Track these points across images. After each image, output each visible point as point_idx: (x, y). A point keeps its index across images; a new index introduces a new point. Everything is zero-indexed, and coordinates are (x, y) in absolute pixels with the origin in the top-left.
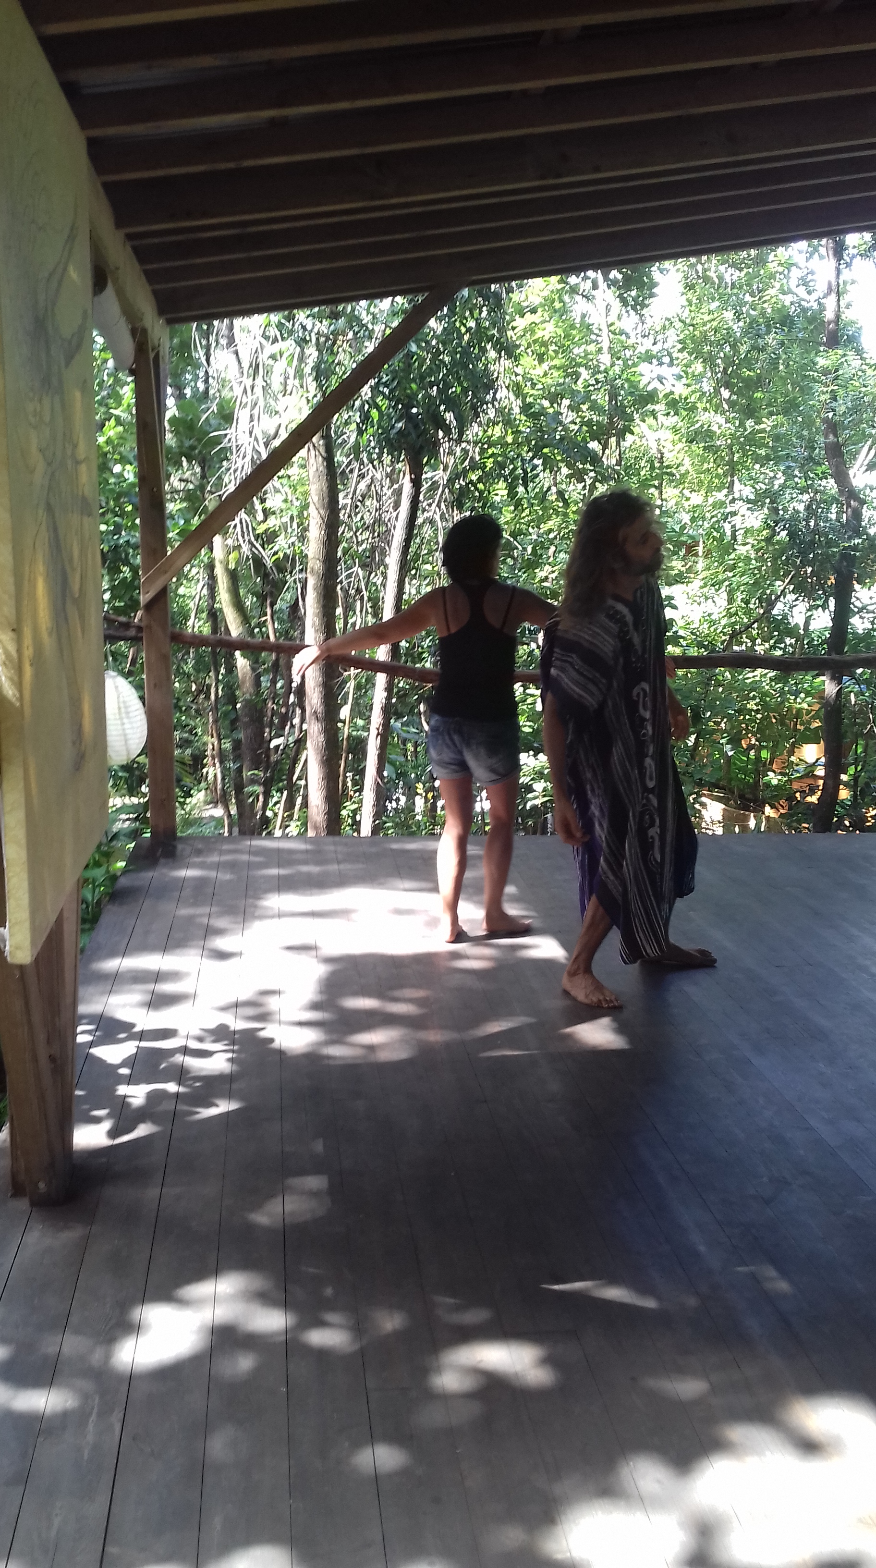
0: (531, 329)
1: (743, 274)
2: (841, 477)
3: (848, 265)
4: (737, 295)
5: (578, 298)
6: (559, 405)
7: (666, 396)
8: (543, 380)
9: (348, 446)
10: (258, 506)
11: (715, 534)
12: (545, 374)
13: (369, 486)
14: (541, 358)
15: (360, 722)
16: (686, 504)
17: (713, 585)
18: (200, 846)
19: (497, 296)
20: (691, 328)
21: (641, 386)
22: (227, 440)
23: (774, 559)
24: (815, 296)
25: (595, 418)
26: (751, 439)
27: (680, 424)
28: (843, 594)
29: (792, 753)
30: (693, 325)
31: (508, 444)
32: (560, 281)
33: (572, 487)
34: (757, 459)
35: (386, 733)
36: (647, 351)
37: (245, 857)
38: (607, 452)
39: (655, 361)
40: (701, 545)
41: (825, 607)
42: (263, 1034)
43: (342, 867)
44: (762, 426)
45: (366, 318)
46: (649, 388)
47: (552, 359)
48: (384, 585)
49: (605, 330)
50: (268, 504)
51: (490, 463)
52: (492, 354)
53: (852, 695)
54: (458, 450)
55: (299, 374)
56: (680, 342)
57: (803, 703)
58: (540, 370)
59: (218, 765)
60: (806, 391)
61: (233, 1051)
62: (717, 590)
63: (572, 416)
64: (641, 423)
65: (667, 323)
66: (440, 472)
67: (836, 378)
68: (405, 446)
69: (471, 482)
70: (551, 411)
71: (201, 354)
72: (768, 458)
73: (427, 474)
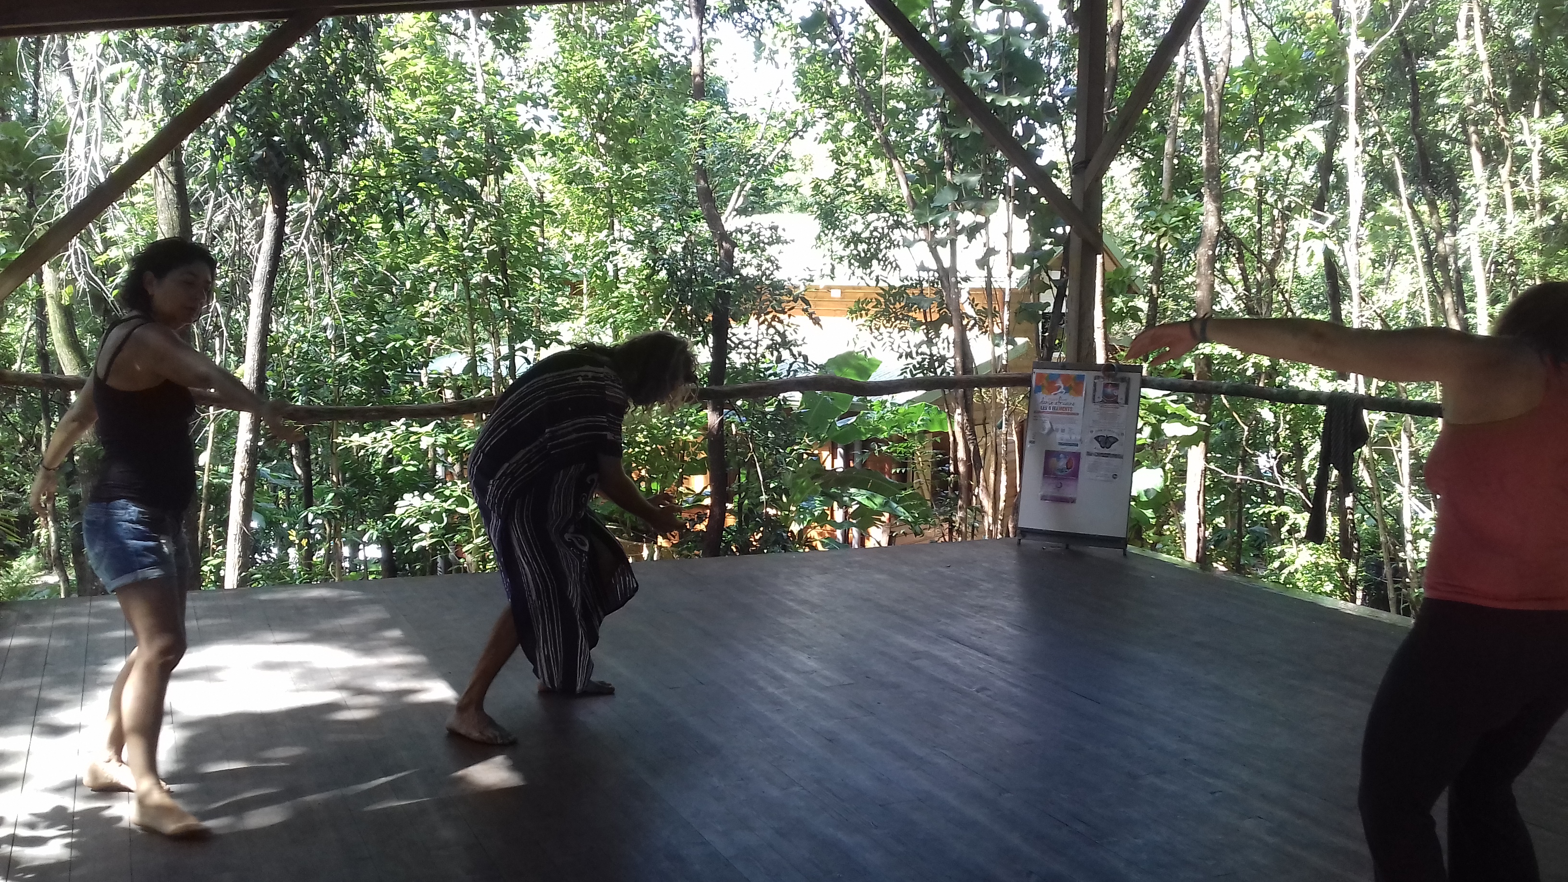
0: (402, 64)
1: (613, 26)
2: (714, 221)
3: (711, 24)
4: (609, 46)
5: (452, 38)
6: (434, 140)
7: (543, 136)
8: (416, 115)
9: (202, 174)
10: (97, 237)
11: (598, 273)
12: (418, 110)
13: (227, 218)
14: (413, 94)
15: (223, 469)
16: (568, 243)
17: (598, 322)
18: (28, 611)
19: (364, 29)
20: (565, 74)
21: (518, 125)
22: (58, 164)
23: (656, 298)
24: (682, 52)
25: (471, 154)
26: (629, 183)
27: (559, 166)
28: (720, 330)
29: (680, 483)
30: (566, 71)
31: (380, 177)
32: (431, 19)
33: (451, 223)
34: (635, 202)
35: (252, 479)
36: (522, 92)
37: (84, 620)
38: (486, 189)
39: (530, 103)
40: (585, 283)
41: (704, 342)
42: (108, 813)
43: (202, 623)
44: (639, 171)
45: (220, 43)
46: (526, 128)
47: (425, 95)
48: (246, 320)
49: (479, 71)
50: (109, 234)
51: (362, 196)
52: (362, 87)
53: (733, 426)
54: (327, 182)
55: (145, 99)
56: (554, 86)
57: (689, 436)
58: (412, 106)
59: (51, 523)
60: (678, 139)
61: (72, 836)
62: (602, 327)
63: (448, 151)
64: (519, 163)
65: (541, 67)
66: (308, 204)
67: (704, 128)
68: (267, 175)
69: (342, 214)
70: (426, 145)
71: (28, 75)
72: (645, 202)
73: (293, 207)
